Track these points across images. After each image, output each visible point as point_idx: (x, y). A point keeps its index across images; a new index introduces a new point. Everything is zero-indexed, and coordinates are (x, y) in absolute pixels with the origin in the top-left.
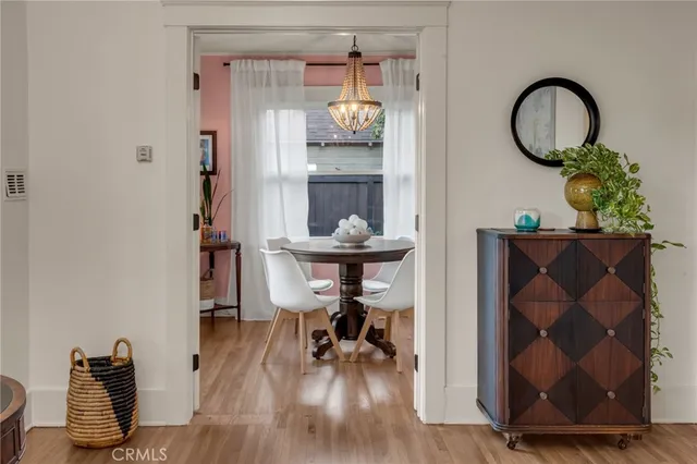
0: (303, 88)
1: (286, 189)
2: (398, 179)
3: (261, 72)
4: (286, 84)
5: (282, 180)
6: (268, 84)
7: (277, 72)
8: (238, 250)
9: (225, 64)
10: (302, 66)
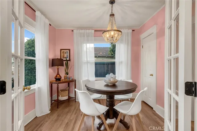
0: (94, 37)
1: (89, 65)
2: (119, 63)
3: (82, 33)
4: (89, 36)
5: (88, 62)
6: (84, 36)
7: (87, 33)
8: (75, 82)
9: (72, 31)
10: (93, 31)
